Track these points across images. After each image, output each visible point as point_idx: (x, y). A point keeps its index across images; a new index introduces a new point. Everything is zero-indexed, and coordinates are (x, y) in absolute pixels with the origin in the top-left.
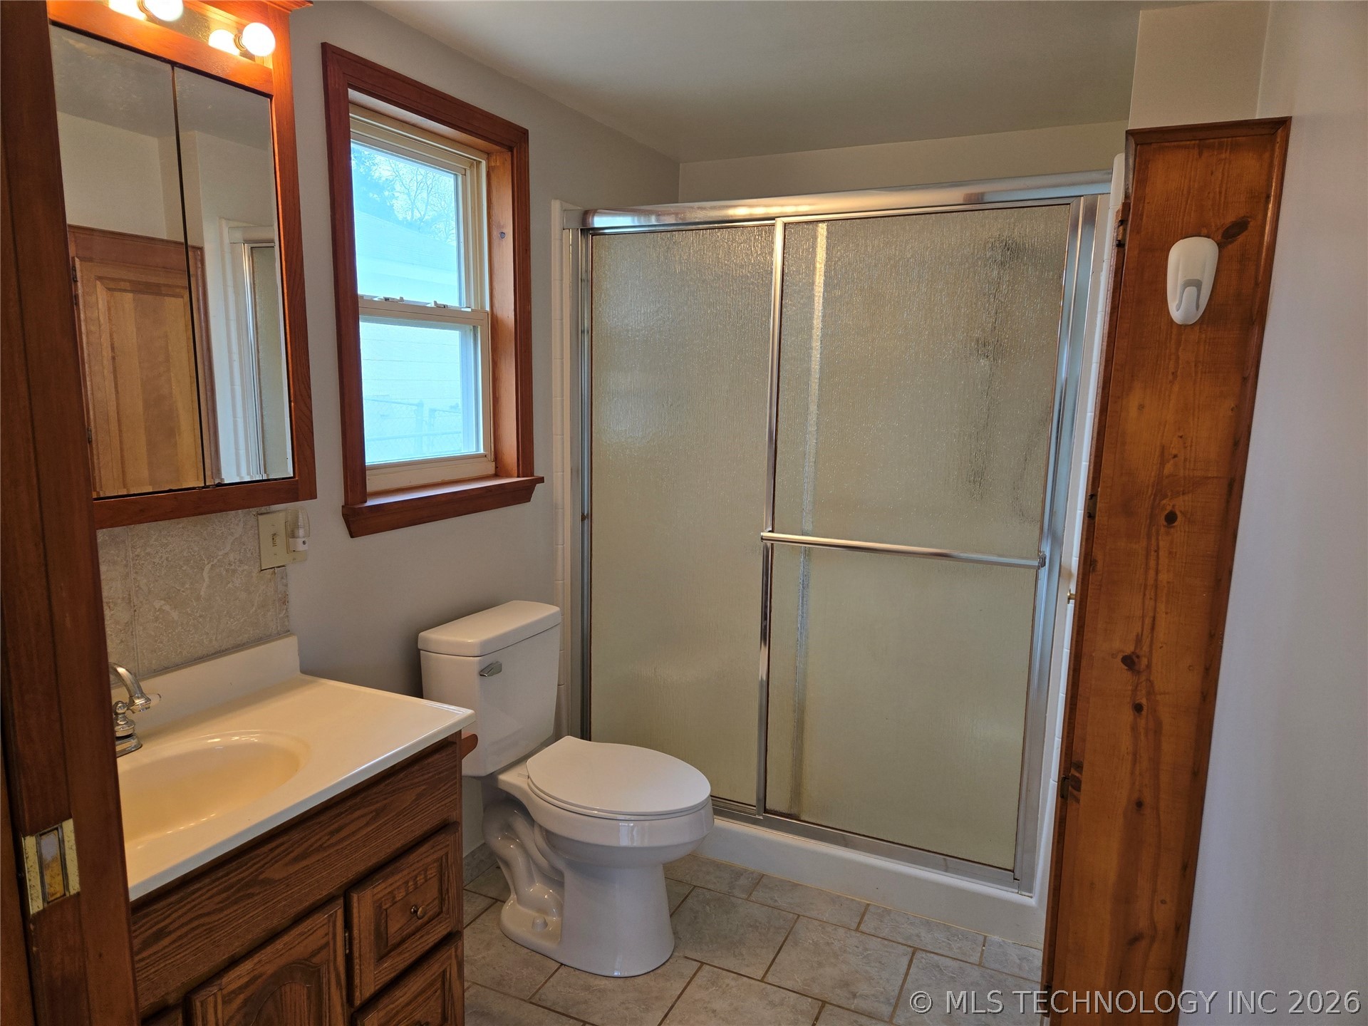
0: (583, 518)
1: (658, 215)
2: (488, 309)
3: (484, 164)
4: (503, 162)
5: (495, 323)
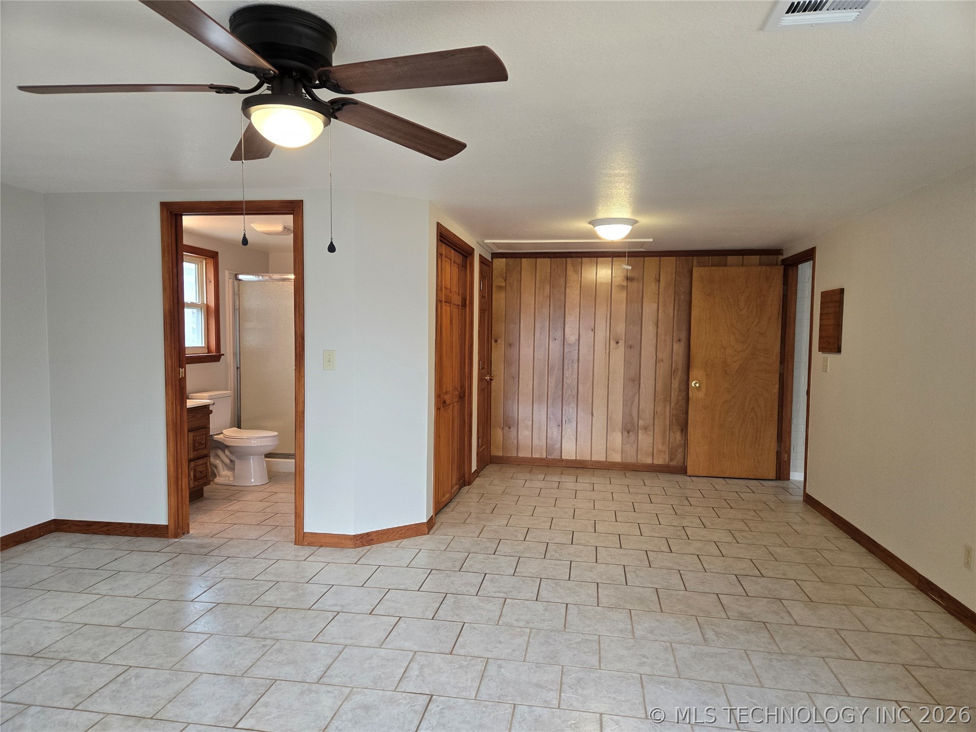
0: (237, 368)
1: (262, 276)
2: (205, 302)
3: (204, 261)
4: (211, 261)
5: (208, 307)
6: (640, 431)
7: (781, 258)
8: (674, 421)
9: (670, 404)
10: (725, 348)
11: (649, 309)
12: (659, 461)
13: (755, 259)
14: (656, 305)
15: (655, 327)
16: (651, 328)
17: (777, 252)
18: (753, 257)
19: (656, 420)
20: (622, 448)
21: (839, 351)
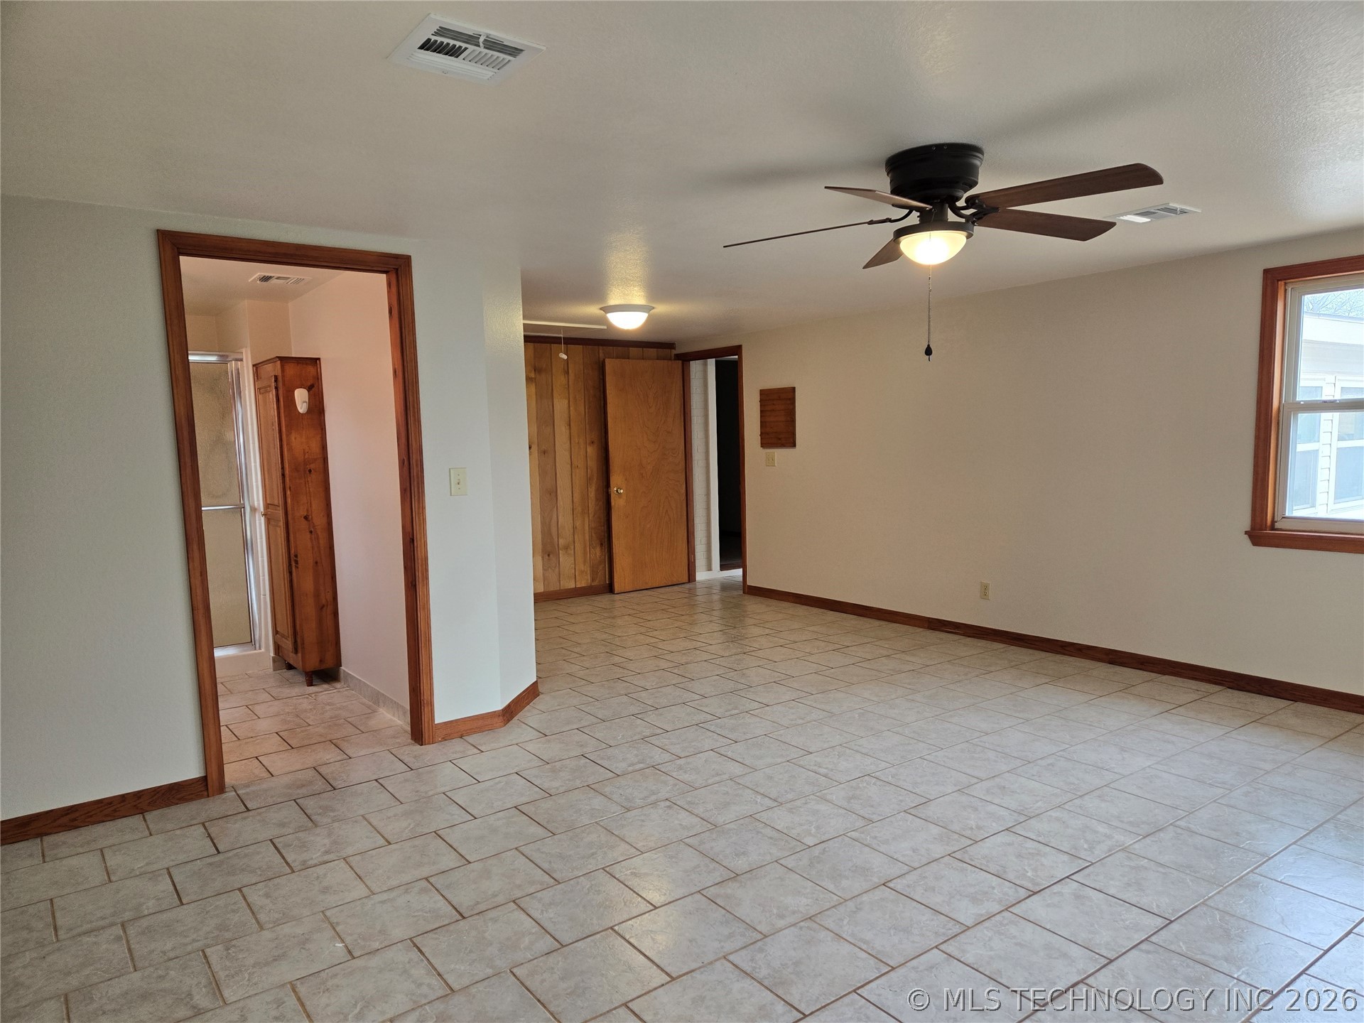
6: (560, 552)
7: (674, 352)
8: (593, 534)
9: (589, 517)
10: (639, 449)
11: (560, 405)
12: (583, 583)
13: (653, 352)
14: (567, 401)
15: (567, 427)
16: (563, 429)
17: (670, 345)
18: (652, 350)
19: (576, 537)
20: (544, 575)
21: (794, 445)
